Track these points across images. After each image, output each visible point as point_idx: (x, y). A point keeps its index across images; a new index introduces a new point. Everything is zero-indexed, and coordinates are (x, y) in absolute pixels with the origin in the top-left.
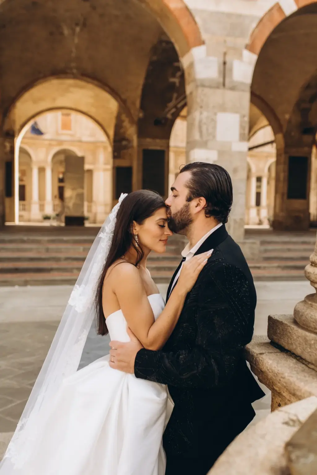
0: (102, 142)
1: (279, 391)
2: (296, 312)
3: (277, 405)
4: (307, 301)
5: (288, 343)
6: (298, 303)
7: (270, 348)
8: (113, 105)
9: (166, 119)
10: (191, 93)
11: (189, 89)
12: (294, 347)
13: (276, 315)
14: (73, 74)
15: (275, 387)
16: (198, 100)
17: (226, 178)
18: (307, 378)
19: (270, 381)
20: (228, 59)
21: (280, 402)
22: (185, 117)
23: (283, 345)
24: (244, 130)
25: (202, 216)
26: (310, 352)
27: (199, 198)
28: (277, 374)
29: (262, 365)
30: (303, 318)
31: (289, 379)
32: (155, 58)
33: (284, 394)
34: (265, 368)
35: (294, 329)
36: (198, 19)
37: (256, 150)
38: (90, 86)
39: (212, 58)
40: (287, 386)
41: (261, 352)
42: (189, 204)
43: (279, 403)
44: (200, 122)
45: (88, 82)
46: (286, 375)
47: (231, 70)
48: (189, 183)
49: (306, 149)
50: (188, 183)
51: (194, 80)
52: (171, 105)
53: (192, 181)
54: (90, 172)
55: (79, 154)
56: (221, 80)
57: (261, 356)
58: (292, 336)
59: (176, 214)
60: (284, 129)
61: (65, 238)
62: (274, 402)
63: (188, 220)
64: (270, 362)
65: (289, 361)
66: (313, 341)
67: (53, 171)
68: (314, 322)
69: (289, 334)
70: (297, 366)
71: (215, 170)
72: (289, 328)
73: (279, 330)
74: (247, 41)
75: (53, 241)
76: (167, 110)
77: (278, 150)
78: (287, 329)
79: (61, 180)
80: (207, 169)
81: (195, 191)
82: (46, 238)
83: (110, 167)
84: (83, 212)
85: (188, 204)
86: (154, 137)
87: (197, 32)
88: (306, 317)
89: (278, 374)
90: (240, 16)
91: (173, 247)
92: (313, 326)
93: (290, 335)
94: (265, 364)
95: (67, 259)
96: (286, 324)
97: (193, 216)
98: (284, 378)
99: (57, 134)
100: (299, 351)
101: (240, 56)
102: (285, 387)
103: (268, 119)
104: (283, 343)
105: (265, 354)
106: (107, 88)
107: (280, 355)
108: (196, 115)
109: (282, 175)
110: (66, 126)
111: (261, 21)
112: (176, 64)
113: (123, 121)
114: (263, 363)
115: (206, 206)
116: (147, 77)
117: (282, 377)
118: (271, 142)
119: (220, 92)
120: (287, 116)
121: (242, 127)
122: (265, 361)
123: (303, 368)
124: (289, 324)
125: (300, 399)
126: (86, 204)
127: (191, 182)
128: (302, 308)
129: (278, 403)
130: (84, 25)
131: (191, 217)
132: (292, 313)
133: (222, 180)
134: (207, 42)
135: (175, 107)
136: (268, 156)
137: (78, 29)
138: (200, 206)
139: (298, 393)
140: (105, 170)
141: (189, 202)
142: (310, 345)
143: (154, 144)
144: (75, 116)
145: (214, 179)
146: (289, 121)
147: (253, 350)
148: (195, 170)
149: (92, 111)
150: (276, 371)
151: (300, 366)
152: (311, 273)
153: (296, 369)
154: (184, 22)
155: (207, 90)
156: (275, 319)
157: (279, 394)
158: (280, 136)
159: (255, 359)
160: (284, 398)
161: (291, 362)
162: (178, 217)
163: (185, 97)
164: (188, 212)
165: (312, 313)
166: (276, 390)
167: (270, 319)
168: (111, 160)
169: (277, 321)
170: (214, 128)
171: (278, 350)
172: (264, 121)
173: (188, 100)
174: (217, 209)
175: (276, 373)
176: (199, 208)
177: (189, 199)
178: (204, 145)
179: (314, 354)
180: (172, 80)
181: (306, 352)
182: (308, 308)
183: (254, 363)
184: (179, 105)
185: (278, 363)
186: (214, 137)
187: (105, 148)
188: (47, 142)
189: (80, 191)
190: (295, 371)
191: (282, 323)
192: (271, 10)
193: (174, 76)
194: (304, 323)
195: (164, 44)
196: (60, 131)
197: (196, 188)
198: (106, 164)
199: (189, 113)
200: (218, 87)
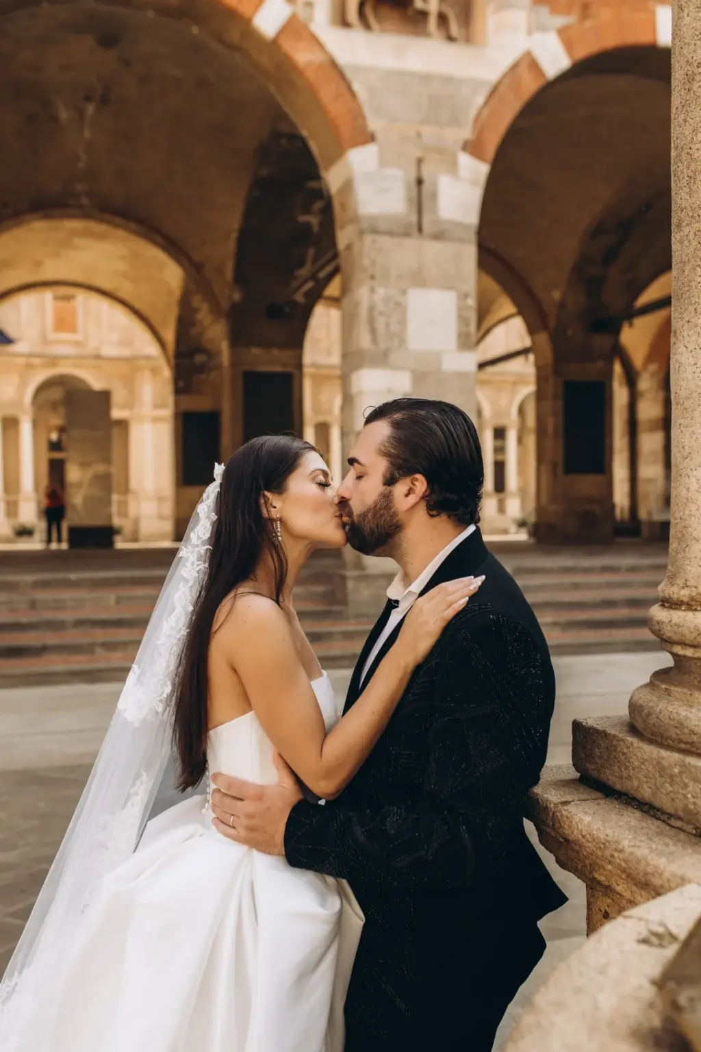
0: (148, 358)
1: (606, 883)
2: (634, 707)
3: (600, 916)
4: (657, 683)
5: (621, 778)
6: (637, 689)
7: (582, 790)
8: (172, 274)
9: (294, 304)
10: (349, 247)
11: (343, 238)
12: (636, 783)
13: (590, 718)
14: (81, 207)
15: (596, 875)
16: (366, 262)
17: (467, 429)
18: (672, 848)
19: (584, 862)
20: (426, 173)
21: (607, 909)
22: (336, 301)
23: (610, 783)
24: (467, 325)
25: (421, 514)
26: (671, 792)
27: (412, 477)
28: (604, 844)
29: (570, 827)
30: (653, 720)
31: (632, 853)
32: (264, 172)
33: (619, 889)
34: (575, 832)
35: (632, 745)
36: (357, 87)
37: (490, 369)
38: (120, 233)
39: (392, 172)
40: (630, 868)
41: (563, 799)
42: (390, 492)
43: (606, 912)
44: (371, 309)
45: (116, 226)
46: (626, 843)
47: (434, 196)
48: (387, 445)
49: (600, 364)
50: (385, 446)
51: (355, 219)
52: (304, 272)
53: (392, 441)
54: (123, 424)
55: (97, 385)
56: (414, 218)
57: (565, 808)
58: (629, 762)
59: (364, 515)
60: (552, 323)
61: (73, 576)
62: (593, 909)
63: (391, 526)
64: (587, 819)
65: (628, 815)
66: (678, 767)
67: (35, 423)
68: (676, 727)
69: (622, 758)
70: (644, 825)
71: (440, 413)
72: (621, 743)
73: (599, 749)
74: (466, 133)
75: (45, 585)
76: (295, 284)
77: (539, 368)
78: (616, 747)
79: (55, 446)
80: (423, 413)
81: (401, 462)
82: (29, 578)
83: (167, 412)
84: (110, 517)
85: (388, 490)
86: (267, 344)
87: (357, 114)
88: (658, 718)
89: (607, 844)
90: (448, 80)
91: (320, 589)
92: (674, 736)
93: (626, 759)
94: (577, 823)
95: (79, 623)
96: (615, 736)
97: (402, 517)
98: (621, 851)
99: (45, 341)
100: (646, 793)
101: (453, 167)
102: (624, 871)
103: (515, 302)
104: (610, 777)
105: (572, 803)
106: (158, 238)
107: (605, 804)
108: (362, 294)
109: (550, 423)
110: (64, 323)
111: (495, 90)
112: (312, 184)
113: (196, 311)
114: (571, 822)
115: (428, 493)
116: (248, 214)
117: (616, 850)
118: (524, 352)
119: (411, 243)
120: (556, 295)
121: (463, 320)
122: (576, 819)
123: (658, 827)
124: (620, 735)
125: (659, 894)
126: (115, 497)
127: (392, 444)
128: (646, 699)
129: (603, 911)
130: (104, 100)
131: (397, 518)
132: (624, 712)
133: (457, 435)
134: (379, 136)
135: (313, 277)
136: (518, 381)
137: (90, 109)
138: (414, 493)
139: (656, 881)
140: (157, 420)
141: (390, 488)
142: (672, 777)
143: (268, 361)
144: (83, 300)
145: (439, 433)
146: (562, 305)
147: (545, 796)
148: (397, 416)
149: (126, 289)
150: (602, 837)
151: (652, 825)
152: (663, 623)
153: (644, 831)
154: (327, 93)
155: (383, 240)
156: (587, 726)
157: (608, 890)
158: (543, 337)
159: (551, 815)
160: (618, 896)
161: (632, 817)
162: (369, 521)
163: (336, 256)
164: (390, 508)
165: (670, 708)
166: (599, 883)
167: (577, 726)
168: (170, 400)
169: (596, 731)
170: (403, 322)
171: (599, 795)
172: (506, 306)
173: (342, 260)
174: (453, 497)
175: (603, 841)
176: (413, 499)
177: (390, 481)
178: (381, 359)
179: (680, 796)
180: (303, 218)
181: (661, 793)
182: (660, 698)
183: (551, 823)
184: (322, 274)
185: (604, 821)
186: (403, 341)
187: (155, 371)
188: (22, 361)
189: (101, 468)
190: (643, 834)
191: (605, 734)
192: (515, 67)
193: (307, 210)
194: (656, 730)
195: (284, 142)
196: (52, 336)
197: (403, 457)
198: (157, 406)
199: (345, 289)
200: (407, 234)
